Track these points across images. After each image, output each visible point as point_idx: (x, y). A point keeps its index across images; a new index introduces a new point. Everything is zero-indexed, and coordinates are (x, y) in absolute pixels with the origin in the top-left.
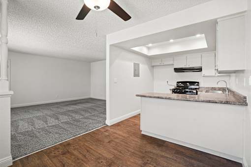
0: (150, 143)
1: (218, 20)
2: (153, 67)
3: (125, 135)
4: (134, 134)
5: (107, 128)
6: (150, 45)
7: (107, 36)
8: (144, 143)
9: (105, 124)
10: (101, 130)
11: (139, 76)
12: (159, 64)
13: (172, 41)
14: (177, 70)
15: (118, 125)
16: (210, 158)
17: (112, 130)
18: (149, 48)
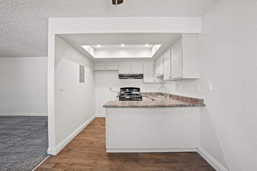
0: (126, 161)
1: (183, 35)
2: (95, 71)
3: (87, 162)
4: (99, 155)
5: (54, 161)
6: (99, 46)
7: (50, 19)
8: (119, 163)
9: (47, 155)
10: (46, 166)
11: (84, 82)
12: (102, 69)
13: (123, 46)
14: (121, 76)
15: (67, 150)
16: (180, 156)
17: (65, 161)
18: (95, 50)
